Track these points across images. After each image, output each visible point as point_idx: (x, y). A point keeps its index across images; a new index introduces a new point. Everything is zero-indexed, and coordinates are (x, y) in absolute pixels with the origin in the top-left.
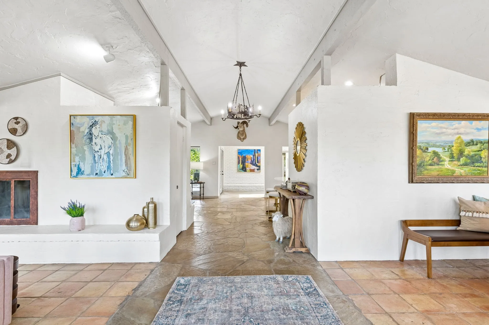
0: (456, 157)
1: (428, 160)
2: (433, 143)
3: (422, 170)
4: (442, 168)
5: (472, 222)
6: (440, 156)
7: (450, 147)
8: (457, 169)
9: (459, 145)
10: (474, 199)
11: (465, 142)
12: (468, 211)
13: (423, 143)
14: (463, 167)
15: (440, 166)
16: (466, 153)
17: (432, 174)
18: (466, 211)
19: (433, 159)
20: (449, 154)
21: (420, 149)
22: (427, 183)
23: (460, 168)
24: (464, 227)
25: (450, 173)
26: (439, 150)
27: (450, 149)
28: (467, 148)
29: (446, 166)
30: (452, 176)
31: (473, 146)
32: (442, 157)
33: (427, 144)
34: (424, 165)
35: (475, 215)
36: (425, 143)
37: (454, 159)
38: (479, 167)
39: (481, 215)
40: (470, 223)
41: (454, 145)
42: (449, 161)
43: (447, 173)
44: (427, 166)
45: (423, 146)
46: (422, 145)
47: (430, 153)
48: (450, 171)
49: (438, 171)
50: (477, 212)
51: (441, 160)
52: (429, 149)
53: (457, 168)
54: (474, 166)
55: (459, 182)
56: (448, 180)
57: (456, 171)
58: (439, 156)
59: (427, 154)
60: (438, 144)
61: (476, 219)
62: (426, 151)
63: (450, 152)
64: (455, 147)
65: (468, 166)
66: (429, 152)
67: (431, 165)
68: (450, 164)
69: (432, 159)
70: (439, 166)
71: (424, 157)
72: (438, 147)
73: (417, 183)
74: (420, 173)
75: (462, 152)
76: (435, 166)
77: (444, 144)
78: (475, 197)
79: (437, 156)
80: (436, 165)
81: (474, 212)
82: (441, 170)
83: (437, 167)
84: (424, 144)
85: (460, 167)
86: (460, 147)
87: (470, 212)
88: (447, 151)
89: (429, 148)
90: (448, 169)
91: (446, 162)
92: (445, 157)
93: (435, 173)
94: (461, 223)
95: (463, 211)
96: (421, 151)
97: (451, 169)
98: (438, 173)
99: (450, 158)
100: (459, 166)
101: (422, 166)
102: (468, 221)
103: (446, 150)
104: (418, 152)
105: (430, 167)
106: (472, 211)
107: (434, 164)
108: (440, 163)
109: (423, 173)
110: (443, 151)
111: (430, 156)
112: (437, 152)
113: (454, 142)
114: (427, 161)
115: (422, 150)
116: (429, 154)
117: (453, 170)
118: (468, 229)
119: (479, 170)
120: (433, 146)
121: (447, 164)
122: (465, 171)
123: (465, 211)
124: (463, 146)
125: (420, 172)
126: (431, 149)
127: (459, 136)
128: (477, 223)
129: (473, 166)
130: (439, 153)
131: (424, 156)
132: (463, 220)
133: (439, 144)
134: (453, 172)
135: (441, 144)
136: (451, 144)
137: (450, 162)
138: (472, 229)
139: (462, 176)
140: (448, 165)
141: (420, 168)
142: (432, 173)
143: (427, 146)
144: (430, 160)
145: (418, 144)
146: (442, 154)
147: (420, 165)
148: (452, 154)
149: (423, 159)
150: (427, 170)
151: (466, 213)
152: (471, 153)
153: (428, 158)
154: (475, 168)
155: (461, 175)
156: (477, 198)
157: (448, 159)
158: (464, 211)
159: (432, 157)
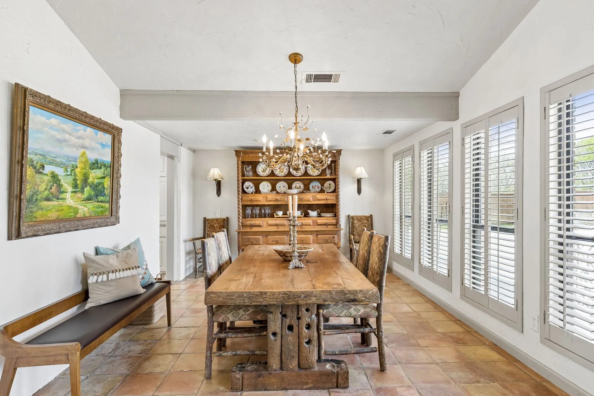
0: (80, 186)
1: (43, 189)
2: (52, 157)
3: (34, 210)
4: (63, 205)
5: (107, 289)
6: (61, 183)
7: (73, 168)
8: (80, 207)
9: (83, 166)
10: (97, 252)
11: (90, 162)
12: (100, 274)
13: (36, 155)
14: (86, 202)
15: (61, 202)
16: (90, 180)
17: (48, 217)
18: (98, 274)
19: (51, 189)
20: (72, 180)
21: (32, 165)
22: (44, 235)
23: (83, 204)
24: (96, 301)
25: (72, 214)
26: (59, 171)
27: (73, 172)
28: (92, 171)
29: (68, 201)
30: (75, 219)
31: (97, 170)
32: (63, 184)
33: (42, 157)
34: (36, 200)
35: (112, 276)
36: (40, 155)
37: (78, 190)
38: (102, 202)
39: (119, 275)
40: (105, 292)
41: (78, 166)
42: (72, 192)
43: (69, 213)
44: (41, 201)
45: (36, 161)
46: (35, 158)
47: (47, 175)
48: (72, 211)
49: (58, 211)
50: (113, 272)
51: (62, 190)
52: (45, 168)
53: (81, 204)
54: (98, 202)
55: (85, 227)
56: (72, 226)
57: (79, 209)
58: (59, 182)
59: (42, 177)
60: (58, 160)
61: (111, 283)
62: (41, 170)
63: (73, 177)
64: (79, 168)
65: (92, 201)
66: (45, 174)
67: (48, 199)
68: (72, 198)
69: (49, 187)
70: (59, 201)
71: (38, 183)
72: (59, 166)
73: (27, 237)
74: (30, 216)
75: (86, 178)
76: (53, 201)
77: (67, 161)
78: (99, 249)
79: (56, 183)
80: (54, 199)
81: (109, 273)
82: (61, 208)
83: (55, 203)
84: (38, 157)
85: (84, 202)
86: (85, 170)
87: (104, 273)
88: (70, 175)
89: (45, 166)
90: (71, 207)
91: (68, 194)
92: (67, 185)
93: (53, 215)
94: (90, 295)
95: (92, 275)
96: (33, 170)
97: (74, 206)
98: (58, 214)
99: (73, 188)
100: (82, 201)
101: (34, 201)
102: (101, 289)
103: (69, 173)
104: (29, 172)
105: (46, 203)
106: (107, 272)
107: (52, 198)
108: (61, 196)
109: (35, 215)
110: (64, 174)
111: (46, 181)
112: (57, 175)
113: (78, 160)
114: (42, 191)
115: (35, 168)
116: (46, 178)
117: (76, 208)
118: (103, 302)
119: (102, 207)
120: (52, 163)
121: (69, 197)
122: (89, 209)
123: (96, 274)
124: (87, 168)
125: (30, 214)
126: (48, 169)
127: (84, 151)
128: (114, 288)
129: (96, 200)
130: (60, 178)
131: (38, 180)
132: (92, 290)
133: (60, 161)
134: (76, 211)
135: (63, 160)
136: (75, 163)
137: (73, 194)
138: (107, 301)
139: (86, 218)
140: (70, 200)
141: (30, 206)
142: (49, 215)
143: (43, 161)
144: (46, 189)
145: (29, 156)
146: (64, 179)
147: (29, 201)
148: (75, 180)
149: (36, 188)
150: (42, 209)
151: (98, 277)
152: (95, 180)
153: (43, 187)
154: (99, 203)
155: (85, 215)
156: (102, 251)
157: (70, 189)
158: (94, 274)
159: (50, 184)
